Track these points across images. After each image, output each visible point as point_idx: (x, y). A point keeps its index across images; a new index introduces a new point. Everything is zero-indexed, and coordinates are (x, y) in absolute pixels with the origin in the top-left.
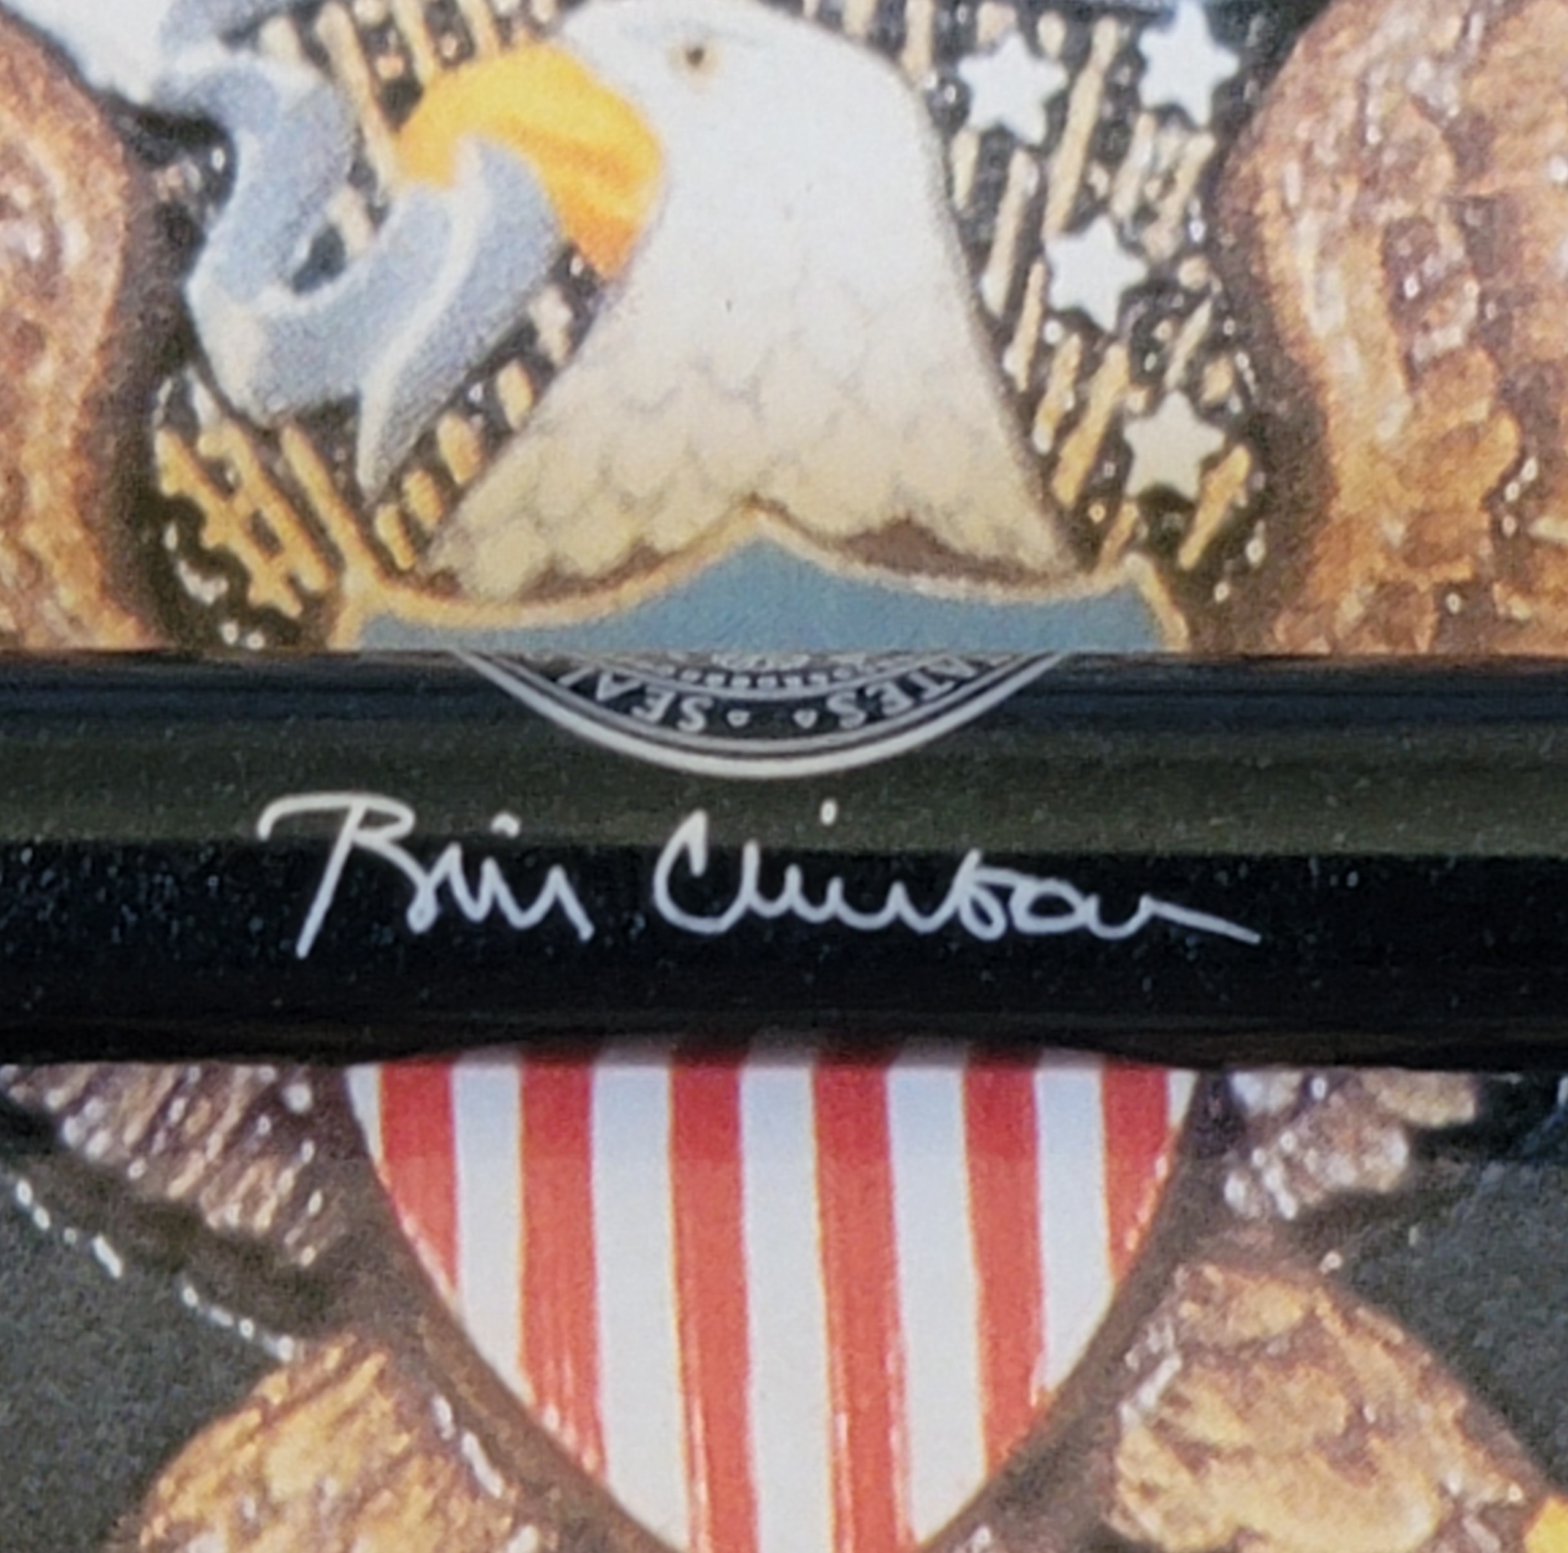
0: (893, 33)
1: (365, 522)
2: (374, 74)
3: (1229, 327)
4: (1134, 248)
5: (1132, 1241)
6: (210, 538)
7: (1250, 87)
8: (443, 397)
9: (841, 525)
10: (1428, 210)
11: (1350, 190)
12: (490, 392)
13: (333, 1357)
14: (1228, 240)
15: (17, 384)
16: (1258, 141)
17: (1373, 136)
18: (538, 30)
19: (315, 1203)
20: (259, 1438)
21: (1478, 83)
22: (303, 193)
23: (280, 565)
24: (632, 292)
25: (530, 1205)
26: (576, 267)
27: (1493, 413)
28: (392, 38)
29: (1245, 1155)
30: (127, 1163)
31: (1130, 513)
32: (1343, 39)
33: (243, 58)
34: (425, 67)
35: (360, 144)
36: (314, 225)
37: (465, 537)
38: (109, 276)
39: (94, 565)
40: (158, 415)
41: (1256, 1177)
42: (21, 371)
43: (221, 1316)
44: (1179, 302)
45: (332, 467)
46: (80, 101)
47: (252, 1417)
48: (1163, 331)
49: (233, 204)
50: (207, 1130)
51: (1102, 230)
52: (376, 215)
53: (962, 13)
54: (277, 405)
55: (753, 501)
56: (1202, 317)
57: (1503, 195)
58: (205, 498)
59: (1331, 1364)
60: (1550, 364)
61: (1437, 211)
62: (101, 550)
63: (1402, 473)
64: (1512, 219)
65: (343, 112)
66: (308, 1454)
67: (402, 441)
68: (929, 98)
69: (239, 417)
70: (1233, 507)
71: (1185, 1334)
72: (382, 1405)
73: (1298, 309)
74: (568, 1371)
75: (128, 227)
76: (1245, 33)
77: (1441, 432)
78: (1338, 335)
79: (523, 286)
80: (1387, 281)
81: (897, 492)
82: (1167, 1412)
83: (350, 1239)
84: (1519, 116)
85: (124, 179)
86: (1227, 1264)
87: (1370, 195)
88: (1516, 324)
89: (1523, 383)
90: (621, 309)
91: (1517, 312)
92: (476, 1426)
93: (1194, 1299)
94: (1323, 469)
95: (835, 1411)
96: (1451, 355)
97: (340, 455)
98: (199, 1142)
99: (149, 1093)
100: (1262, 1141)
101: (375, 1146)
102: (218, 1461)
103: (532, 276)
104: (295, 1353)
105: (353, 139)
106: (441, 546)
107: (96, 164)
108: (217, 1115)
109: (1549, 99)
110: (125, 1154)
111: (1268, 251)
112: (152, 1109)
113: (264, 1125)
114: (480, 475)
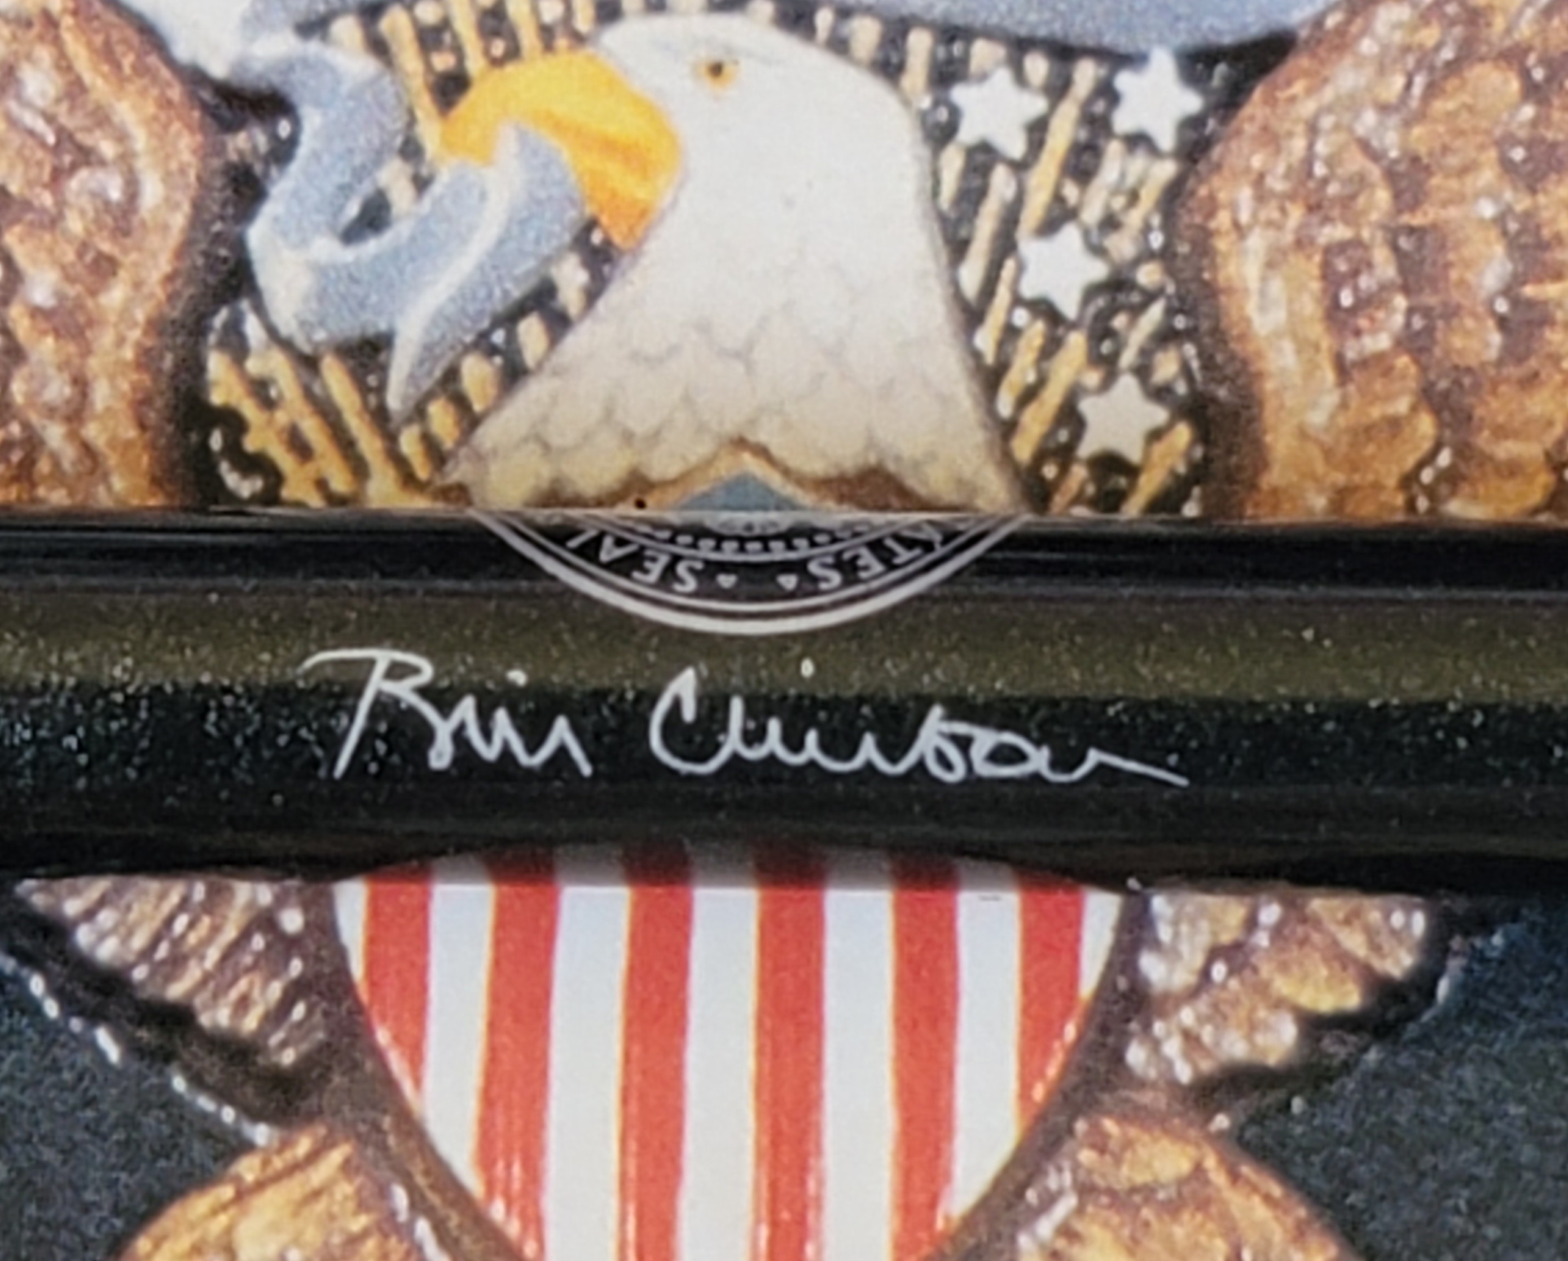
0: (895, 59)
1: (391, 438)
2: (428, 66)
3: (1180, 322)
4: (1098, 251)
5: (1039, 1092)
6: (251, 443)
7: (1211, 124)
8: (469, 338)
9: (817, 467)
10: (1366, 234)
11: (1296, 214)
12: (511, 337)
13: (304, 1145)
14: (1183, 248)
15: (90, 303)
16: (1218, 167)
17: (1320, 170)
18: (578, 39)
19: (299, 1011)
20: (232, 1211)
21: (1417, 131)
22: (358, 160)
23: (311, 469)
24: (645, 261)
25: (493, 1027)
26: (597, 238)
27: (1414, 409)
28: (447, 38)
29: (1147, 1027)
30: (132, 966)
31: (1079, 473)
32: (1298, 87)
33: (313, 47)
34: (475, 64)
35: (412, 121)
36: (366, 189)
37: (480, 458)
38: (179, 220)
39: (145, 460)
40: (212, 338)
41: (1156, 1045)
42: (93, 293)
43: (205, 1103)
44: (1135, 298)
45: (364, 389)
46: (165, 73)
47: (227, 1192)
48: (1119, 321)
49: (294, 167)
50: (206, 942)
51: (1070, 235)
52: (421, 184)
53: (957, 48)
54: (320, 336)
55: (740, 443)
56: (1156, 312)
57: (1434, 227)
58: (249, 409)
59: (1214, 1210)
60: (1469, 370)
61: (1373, 237)
62: (152, 446)
63: (1328, 454)
64: (1442, 247)
65: (398, 96)
66: (274, 1227)
67: (430, 373)
68: (923, 116)
69: (286, 345)
70: (1173, 473)
71: (1082, 1175)
72: (345, 1189)
73: (1241, 308)
74: (517, 1169)
75: (199, 178)
76: (1210, 76)
77: (1365, 420)
78: (1277, 335)
79: (546, 249)
80: (1324, 291)
81: (871, 443)
82: (1061, 1244)
83: (328, 1045)
84: (1453, 161)
85: (199, 138)
86: (1123, 1119)
87: (1315, 219)
88: (1439, 335)
89: (1443, 384)
90: (635, 275)
91: (1440, 324)
92: (429, 1212)
93: (1093, 1146)
94: (1258, 446)
95: (757, 1221)
96: (1380, 357)
97: (372, 380)
98: (199, 952)
99: (157, 907)
100: (1163, 1015)
101: (357, 968)
102: (192, 1226)
103: (555, 243)
104: (270, 1139)
105: (406, 118)
106: (457, 464)
107: (176, 126)
108: (215, 930)
109: (1482, 148)
110: (131, 958)
111: (1219, 260)
112: (156, 923)
113: (258, 942)
114: (496, 406)
